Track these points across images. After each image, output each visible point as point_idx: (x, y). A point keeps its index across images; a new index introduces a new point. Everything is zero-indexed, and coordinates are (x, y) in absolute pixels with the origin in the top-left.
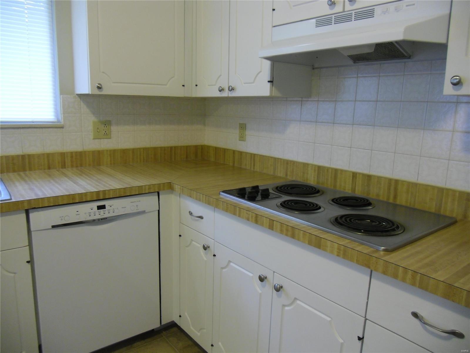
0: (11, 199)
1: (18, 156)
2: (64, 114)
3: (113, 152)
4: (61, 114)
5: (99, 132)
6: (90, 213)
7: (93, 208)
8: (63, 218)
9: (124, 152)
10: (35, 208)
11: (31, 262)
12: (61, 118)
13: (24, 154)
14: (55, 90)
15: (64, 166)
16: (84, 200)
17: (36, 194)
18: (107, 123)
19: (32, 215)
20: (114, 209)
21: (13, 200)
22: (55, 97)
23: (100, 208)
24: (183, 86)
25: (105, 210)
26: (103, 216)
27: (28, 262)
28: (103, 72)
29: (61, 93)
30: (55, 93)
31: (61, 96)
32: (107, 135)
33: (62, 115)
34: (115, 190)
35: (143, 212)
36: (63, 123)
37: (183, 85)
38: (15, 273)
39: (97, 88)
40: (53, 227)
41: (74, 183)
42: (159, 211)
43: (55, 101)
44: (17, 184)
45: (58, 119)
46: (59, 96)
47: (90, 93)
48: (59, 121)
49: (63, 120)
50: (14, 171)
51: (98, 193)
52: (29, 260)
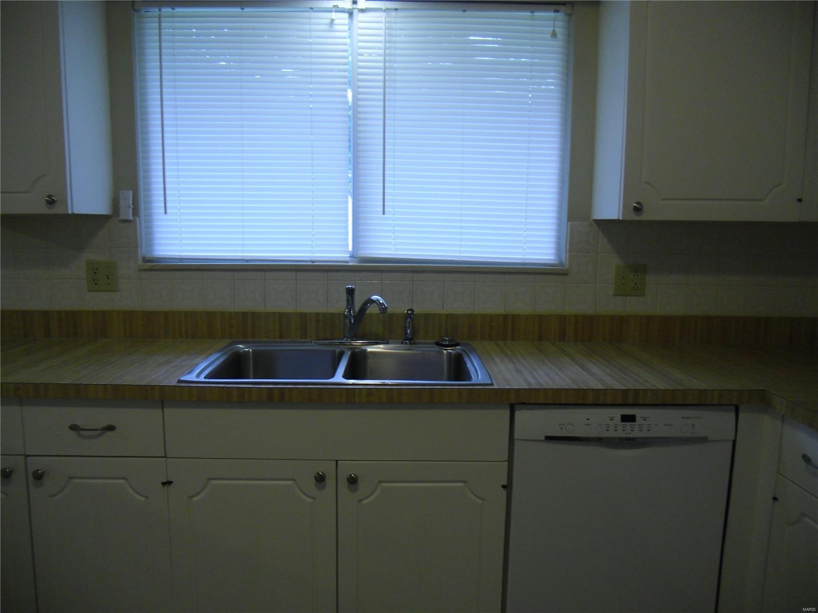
0: (492, 384)
1: (498, 316)
2: (570, 252)
3: (647, 321)
4: (566, 252)
5: (623, 284)
6: (609, 425)
7: (614, 418)
8: (563, 427)
9: (666, 321)
10: (524, 403)
11: (508, 487)
12: (565, 258)
13: (506, 313)
14: (560, 212)
15: (563, 337)
16: (601, 402)
17: (527, 382)
18: (640, 269)
19: (518, 414)
20: (649, 425)
21: (495, 387)
22: (559, 225)
23: (627, 419)
24: (800, 200)
25: (635, 425)
26: (630, 433)
27: (504, 487)
28: (646, 183)
29: (570, 218)
30: (559, 219)
31: (569, 223)
32: (638, 291)
33: (568, 254)
34: (655, 392)
35: (704, 440)
36: (567, 267)
37: (799, 198)
38: (483, 500)
39: (634, 209)
40: (549, 438)
41: (583, 369)
42: (734, 442)
43: (559, 231)
44: (498, 360)
45: (560, 260)
46: (566, 223)
47: (621, 219)
48: (561, 264)
49: (567, 263)
50: (490, 339)
51: (625, 392)
52: (505, 483)
